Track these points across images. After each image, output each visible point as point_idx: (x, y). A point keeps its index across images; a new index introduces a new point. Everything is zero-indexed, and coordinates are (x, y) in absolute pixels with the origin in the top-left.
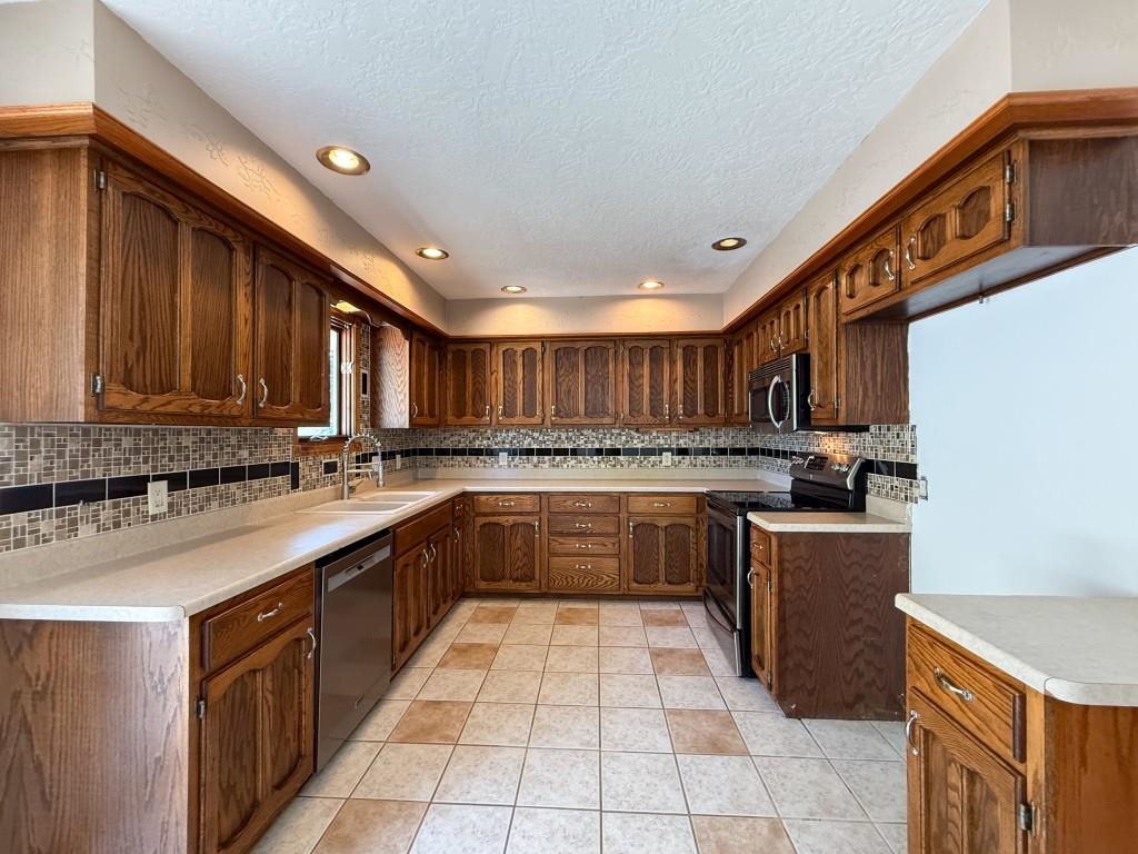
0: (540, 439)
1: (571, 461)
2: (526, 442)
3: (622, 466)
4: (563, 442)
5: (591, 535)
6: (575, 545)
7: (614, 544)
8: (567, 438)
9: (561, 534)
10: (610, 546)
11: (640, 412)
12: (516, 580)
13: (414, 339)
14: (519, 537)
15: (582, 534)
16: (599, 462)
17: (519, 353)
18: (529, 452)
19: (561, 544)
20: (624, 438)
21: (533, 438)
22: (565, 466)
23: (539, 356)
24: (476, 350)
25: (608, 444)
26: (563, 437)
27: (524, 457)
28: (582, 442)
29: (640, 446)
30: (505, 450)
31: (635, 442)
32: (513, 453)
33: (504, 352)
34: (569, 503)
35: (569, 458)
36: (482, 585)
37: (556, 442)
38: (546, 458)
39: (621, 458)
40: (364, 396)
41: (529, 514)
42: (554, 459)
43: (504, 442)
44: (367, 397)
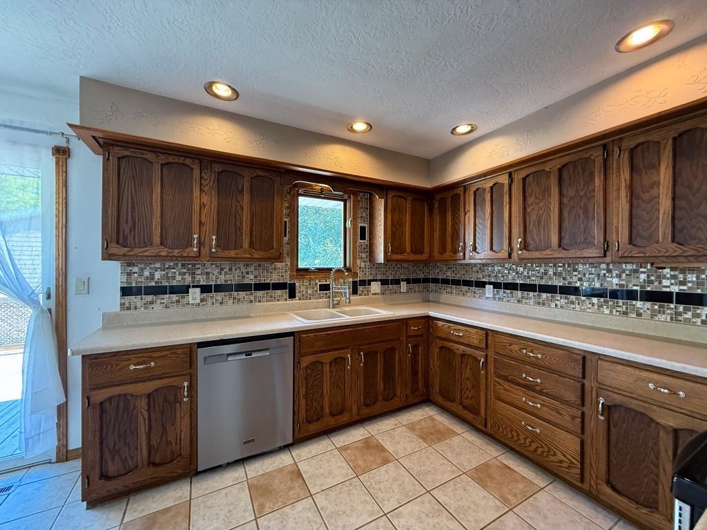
0: (525, 273)
1: (561, 300)
2: (510, 277)
3: (639, 315)
4: (550, 278)
5: (541, 393)
6: (523, 398)
7: (573, 418)
8: (555, 274)
9: (506, 379)
10: (567, 418)
11: (652, 239)
12: (465, 407)
13: (390, 196)
14: (468, 367)
15: (530, 387)
16: (600, 306)
17: (488, 190)
18: (512, 287)
19: (505, 389)
20: (643, 277)
21: (517, 273)
22: (553, 305)
23: (506, 188)
24: (454, 195)
25: (614, 282)
26: (551, 272)
27: (508, 291)
28: (575, 279)
29: (675, 289)
30: (490, 283)
31: (666, 282)
32: (497, 286)
33: (475, 192)
34: (515, 348)
35: (558, 296)
36: (440, 400)
37: (542, 278)
38: (531, 294)
39: (639, 304)
40: (362, 241)
41: (477, 348)
42: (539, 296)
43: (490, 276)
44: (366, 242)
